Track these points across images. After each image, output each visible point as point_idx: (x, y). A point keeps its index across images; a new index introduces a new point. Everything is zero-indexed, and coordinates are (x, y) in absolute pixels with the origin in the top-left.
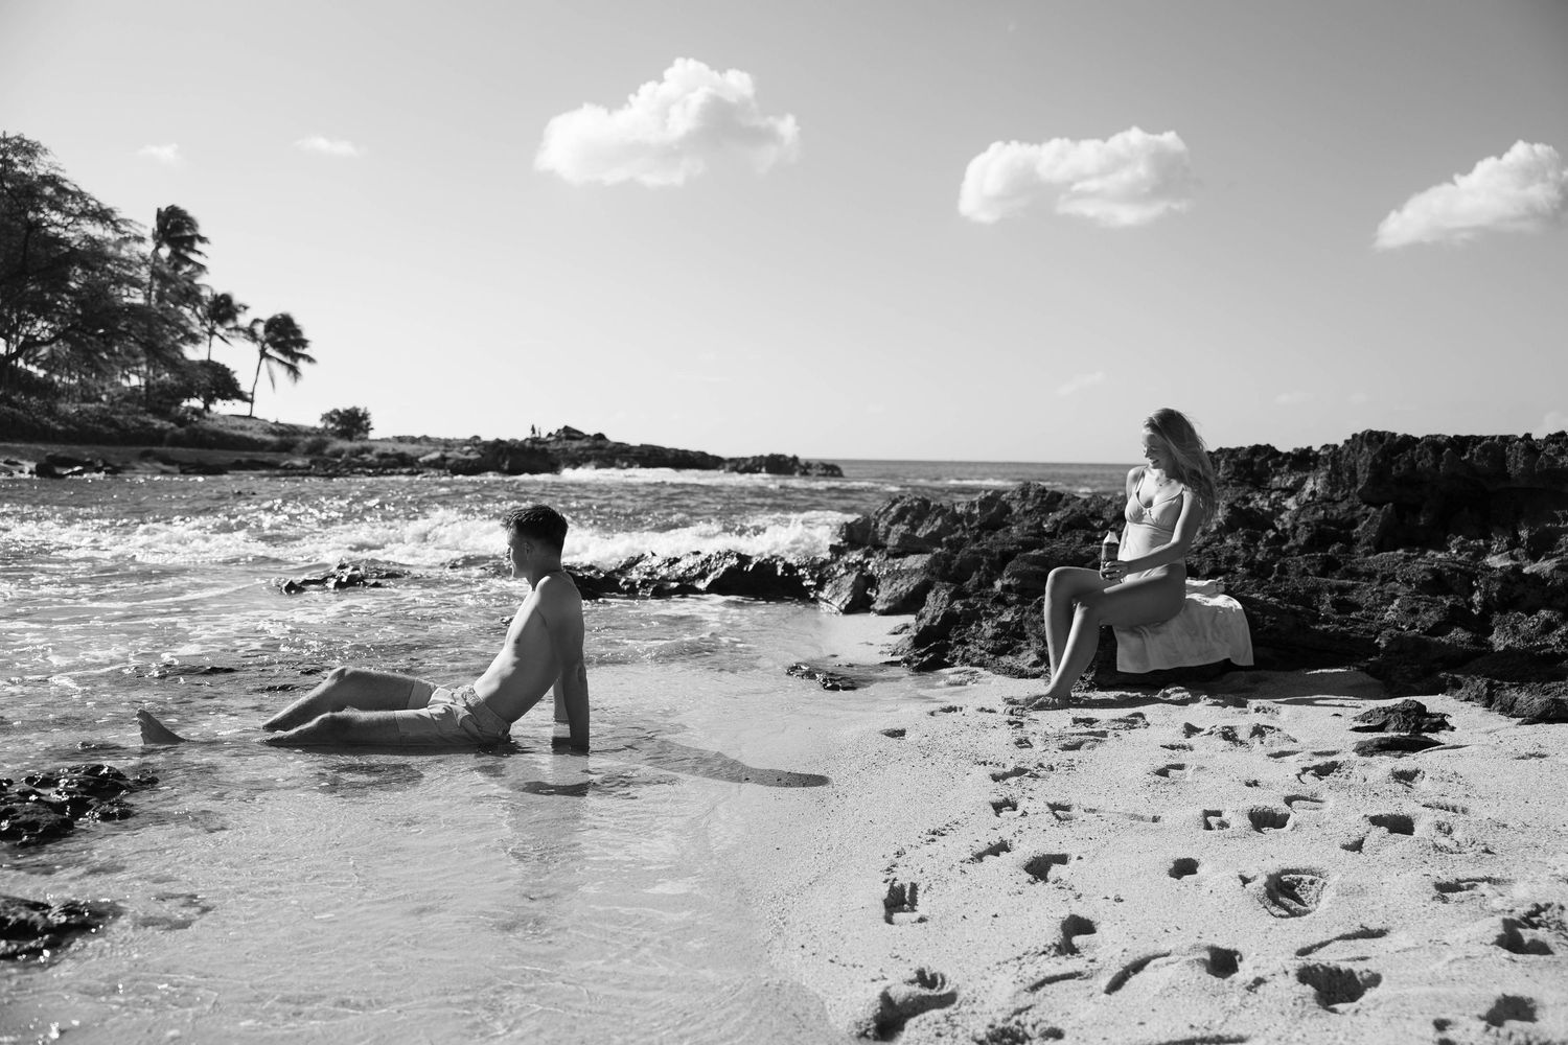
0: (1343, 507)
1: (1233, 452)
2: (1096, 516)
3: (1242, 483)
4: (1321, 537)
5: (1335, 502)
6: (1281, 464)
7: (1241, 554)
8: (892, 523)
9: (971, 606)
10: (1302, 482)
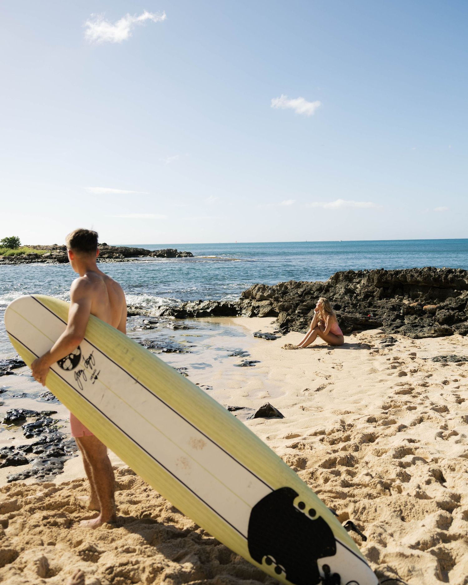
0: (371, 288)
1: (343, 273)
2: (311, 290)
3: (346, 281)
4: (367, 296)
5: (369, 286)
6: (356, 276)
7: (350, 301)
8: (257, 292)
9: (292, 317)
10: (360, 281)
